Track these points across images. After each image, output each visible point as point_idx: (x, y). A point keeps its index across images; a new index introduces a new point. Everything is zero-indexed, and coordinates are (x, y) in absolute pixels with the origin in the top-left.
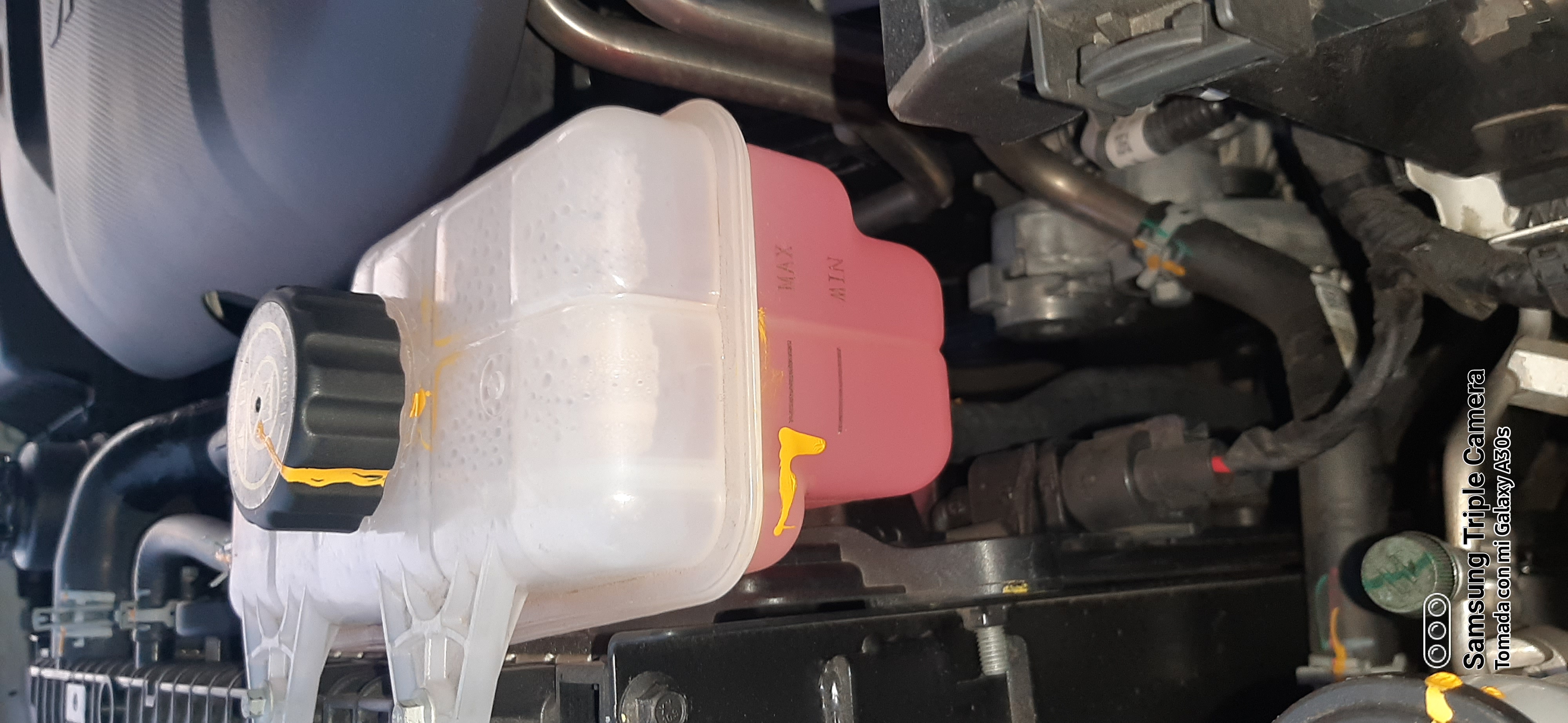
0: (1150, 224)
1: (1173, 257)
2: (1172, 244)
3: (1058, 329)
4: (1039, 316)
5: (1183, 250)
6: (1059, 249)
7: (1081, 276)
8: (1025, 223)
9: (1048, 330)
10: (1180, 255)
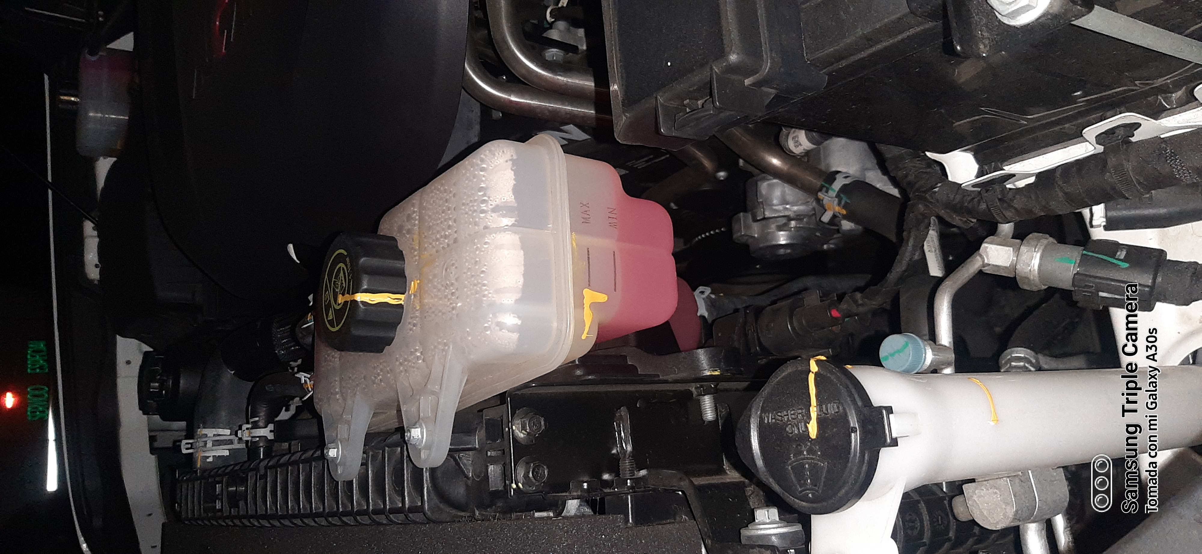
0: (826, 185)
1: (839, 204)
2: (838, 196)
3: (789, 251)
4: (774, 243)
5: (845, 199)
6: (784, 202)
7: (798, 217)
8: (764, 187)
9: (782, 251)
10: (843, 203)
